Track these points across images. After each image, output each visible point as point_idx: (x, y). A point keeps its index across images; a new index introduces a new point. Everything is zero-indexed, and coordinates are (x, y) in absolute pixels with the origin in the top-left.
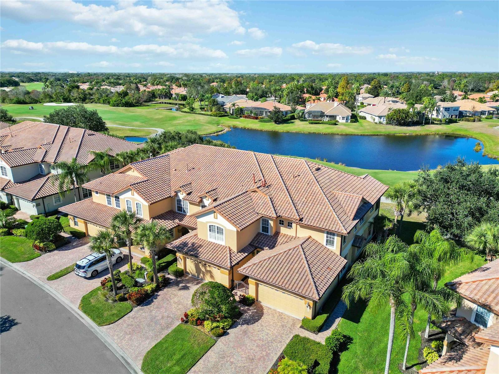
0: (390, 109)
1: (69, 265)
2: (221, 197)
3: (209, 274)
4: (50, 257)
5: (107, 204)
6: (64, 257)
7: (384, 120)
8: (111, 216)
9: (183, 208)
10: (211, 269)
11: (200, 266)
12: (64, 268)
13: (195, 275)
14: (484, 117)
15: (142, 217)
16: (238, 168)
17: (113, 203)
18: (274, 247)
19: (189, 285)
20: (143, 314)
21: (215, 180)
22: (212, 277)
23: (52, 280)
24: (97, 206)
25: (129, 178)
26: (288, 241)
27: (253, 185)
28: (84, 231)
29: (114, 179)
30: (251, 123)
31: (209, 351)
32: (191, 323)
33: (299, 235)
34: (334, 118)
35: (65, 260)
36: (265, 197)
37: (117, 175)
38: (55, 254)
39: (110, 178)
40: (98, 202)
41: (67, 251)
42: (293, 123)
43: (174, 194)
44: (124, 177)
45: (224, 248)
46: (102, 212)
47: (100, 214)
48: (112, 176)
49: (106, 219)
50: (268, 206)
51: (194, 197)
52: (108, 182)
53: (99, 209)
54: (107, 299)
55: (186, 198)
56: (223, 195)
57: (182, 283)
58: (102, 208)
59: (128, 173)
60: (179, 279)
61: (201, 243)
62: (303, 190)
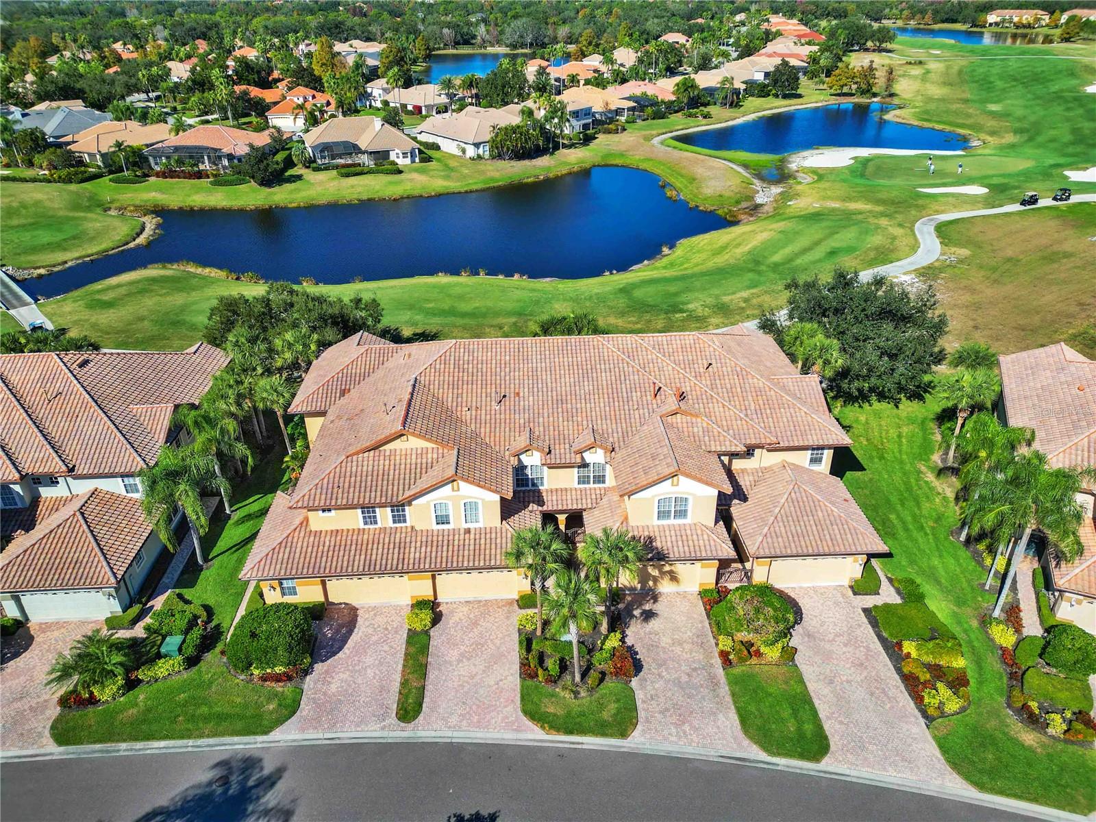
0: (494, 127)
1: (398, 678)
2: (616, 439)
3: (667, 578)
4: (330, 683)
5: (362, 526)
6: (357, 668)
7: (485, 151)
8: (402, 546)
9: (533, 479)
10: (673, 568)
11: (650, 570)
12: (396, 686)
13: (635, 589)
14: (623, 119)
15: (480, 525)
16: (594, 375)
17: (384, 518)
18: (745, 495)
19: (647, 607)
20: (657, 686)
21: (574, 411)
22: (674, 578)
23: (415, 717)
24: (339, 538)
25: (403, 457)
26: (756, 479)
27: (654, 401)
28: (322, 599)
29: (365, 468)
30: (197, 193)
31: (807, 684)
32: (742, 660)
33: (765, 464)
34: (381, 156)
35: (370, 673)
36: (699, 420)
37: (360, 459)
38: (327, 672)
39: (349, 469)
40: (329, 528)
41: (340, 655)
42: (299, 177)
43: (514, 462)
44: (387, 458)
45: (693, 527)
46: (370, 546)
47: (369, 551)
48: (349, 464)
49: (401, 556)
50: (716, 433)
51: (562, 452)
52: (353, 479)
53: (354, 542)
54: (576, 694)
55: (548, 462)
56: (615, 435)
57: (633, 609)
58: (355, 537)
59: (387, 447)
60: (621, 606)
61: (646, 533)
62: (739, 389)
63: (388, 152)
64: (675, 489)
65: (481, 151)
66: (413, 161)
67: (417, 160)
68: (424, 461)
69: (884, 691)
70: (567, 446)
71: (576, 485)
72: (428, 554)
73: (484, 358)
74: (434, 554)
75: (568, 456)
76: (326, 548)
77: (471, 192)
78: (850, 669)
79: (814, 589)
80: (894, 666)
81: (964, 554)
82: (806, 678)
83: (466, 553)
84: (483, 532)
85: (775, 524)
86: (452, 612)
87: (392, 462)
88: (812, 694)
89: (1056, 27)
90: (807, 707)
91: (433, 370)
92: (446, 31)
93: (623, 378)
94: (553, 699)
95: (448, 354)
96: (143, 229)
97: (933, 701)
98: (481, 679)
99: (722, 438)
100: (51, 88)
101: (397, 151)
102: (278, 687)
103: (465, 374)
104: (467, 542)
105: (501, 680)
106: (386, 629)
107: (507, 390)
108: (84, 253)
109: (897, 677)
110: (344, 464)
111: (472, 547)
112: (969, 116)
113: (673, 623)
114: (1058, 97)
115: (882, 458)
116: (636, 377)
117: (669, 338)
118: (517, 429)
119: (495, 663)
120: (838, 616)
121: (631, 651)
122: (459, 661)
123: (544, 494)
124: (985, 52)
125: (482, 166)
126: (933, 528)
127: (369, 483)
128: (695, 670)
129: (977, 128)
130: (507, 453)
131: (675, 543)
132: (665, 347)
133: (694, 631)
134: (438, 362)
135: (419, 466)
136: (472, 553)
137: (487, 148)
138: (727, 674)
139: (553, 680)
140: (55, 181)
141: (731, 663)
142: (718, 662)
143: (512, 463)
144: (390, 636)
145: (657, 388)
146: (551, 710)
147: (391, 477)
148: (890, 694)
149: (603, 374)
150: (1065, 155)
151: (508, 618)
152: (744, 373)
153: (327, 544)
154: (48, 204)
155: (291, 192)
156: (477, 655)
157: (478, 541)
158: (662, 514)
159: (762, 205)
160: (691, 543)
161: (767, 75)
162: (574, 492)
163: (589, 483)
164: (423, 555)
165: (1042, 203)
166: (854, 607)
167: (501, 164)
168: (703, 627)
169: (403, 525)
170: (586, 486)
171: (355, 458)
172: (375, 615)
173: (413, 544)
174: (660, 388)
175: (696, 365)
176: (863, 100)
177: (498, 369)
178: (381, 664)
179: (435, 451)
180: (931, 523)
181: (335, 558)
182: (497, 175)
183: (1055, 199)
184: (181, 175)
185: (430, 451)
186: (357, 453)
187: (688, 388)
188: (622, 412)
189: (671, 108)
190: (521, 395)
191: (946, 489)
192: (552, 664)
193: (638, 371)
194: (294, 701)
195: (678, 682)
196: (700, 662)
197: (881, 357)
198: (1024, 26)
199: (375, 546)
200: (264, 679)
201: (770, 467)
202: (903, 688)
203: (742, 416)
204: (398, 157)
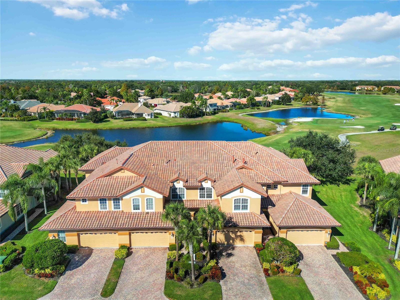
0: (181, 107)
1: (105, 278)
2: (217, 177)
3: (239, 239)
4: (72, 279)
5: (100, 210)
6: (87, 273)
7: (178, 115)
8: (116, 218)
9: (179, 195)
10: (241, 234)
11: (231, 234)
12: (104, 281)
13: (224, 244)
14: (228, 109)
15: (153, 211)
16: (208, 154)
17: (110, 206)
18: (274, 204)
19: (229, 252)
20: (232, 284)
21: (199, 166)
22: (242, 239)
23: (110, 295)
24: (88, 214)
25: (122, 179)
26: (279, 198)
27: (233, 164)
28: (77, 244)
29: (104, 183)
30: (70, 124)
31: (307, 285)
32: (275, 274)
33: (283, 192)
34: (140, 115)
35: (92, 275)
36: (253, 171)
37: (103, 179)
38: (71, 275)
39: (97, 183)
40: (84, 211)
41: (80, 268)
42: (109, 121)
43: (171, 185)
44: (114, 179)
45: (250, 214)
46: (102, 218)
47: (101, 220)
48: (97, 181)
49: (115, 222)
50: (260, 176)
51: (193, 182)
52: (98, 187)
53: (95, 216)
54: (192, 286)
55: (186, 185)
56: (216, 176)
57: (223, 252)
58: (96, 214)
59: (115, 175)
60: (217, 251)
61: (229, 216)
62: (270, 162)
63: (143, 114)
64: (241, 194)
65: (176, 115)
66: (151, 117)
67: (153, 117)
68: (131, 181)
69: (346, 289)
70: (195, 179)
71: (199, 199)
72: (128, 222)
73: (163, 147)
74: (130, 222)
75: (195, 183)
76: (82, 218)
77: (171, 126)
78: (328, 279)
79: (309, 247)
80: (350, 279)
81: (376, 235)
82: (307, 282)
83: (145, 222)
84: (154, 213)
85: (288, 214)
86: (137, 252)
87: (116, 181)
88: (310, 290)
89: (380, 91)
90: (308, 295)
91: (140, 151)
92: (169, 88)
93: (220, 155)
94: (180, 288)
95: (148, 145)
96: (47, 134)
97: (372, 292)
98: (146, 279)
99: (263, 178)
100: (27, 96)
101: (146, 114)
102: (46, 280)
103: (154, 153)
104: (146, 217)
105: (156, 280)
106: (105, 258)
107: (171, 159)
108: (21, 140)
109: (352, 283)
110: (95, 181)
111: (148, 219)
112: (354, 110)
113: (242, 258)
114: (386, 106)
115: (334, 202)
116: (226, 155)
117: (240, 143)
118: (174, 173)
119: (154, 273)
120: (320, 257)
121: (221, 269)
122: (137, 271)
123: (184, 202)
124: (357, 96)
125: (176, 119)
126: (360, 226)
127: (104, 189)
128: (252, 277)
129: (358, 113)
130: (168, 181)
131: (242, 220)
132: (238, 146)
133: (251, 262)
134: (143, 148)
135: (128, 183)
136: (148, 222)
137: (178, 114)
138: (267, 280)
139: (181, 279)
140: (19, 121)
141: (269, 275)
142: (263, 274)
143: (170, 185)
144: (106, 260)
145: (234, 160)
146: (179, 293)
147: (115, 187)
148: (349, 290)
149: (212, 154)
150: (391, 120)
151: (163, 255)
152: (272, 156)
153: (83, 216)
154: (14, 126)
155: (105, 125)
156: (146, 269)
157: (151, 217)
158: (237, 207)
159: (279, 131)
160: (249, 220)
161: (280, 98)
162: (198, 201)
163: (204, 197)
164: (125, 222)
165: (385, 130)
166: (328, 254)
167: (183, 119)
168: (256, 260)
169: (118, 210)
170: (203, 199)
171: (100, 179)
172: (101, 252)
173: (122, 218)
174: (236, 159)
175: (251, 153)
176: (315, 107)
177: (168, 151)
178: (99, 272)
179: (136, 177)
180: (359, 224)
181: (85, 223)
182: (182, 122)
183: (391, 129)
184: (66, 119)
185: (134, 177)
186: (101, 177)
187: (248, 160)
188: (220, 168)
189: (245, 106)
190: (177, 160)
191: (364, 213)
192: (181, 272)
193: (227, 153)
194: (52, 286)
195: (243, 283)
196: (254, 274)
197: (330, 163)
198: (369, 91)
199: (104, 218)
200: (40, 276)
201: (285, 194)
202: (356, 288)
203: (271, 170)
204: (146, 116)
